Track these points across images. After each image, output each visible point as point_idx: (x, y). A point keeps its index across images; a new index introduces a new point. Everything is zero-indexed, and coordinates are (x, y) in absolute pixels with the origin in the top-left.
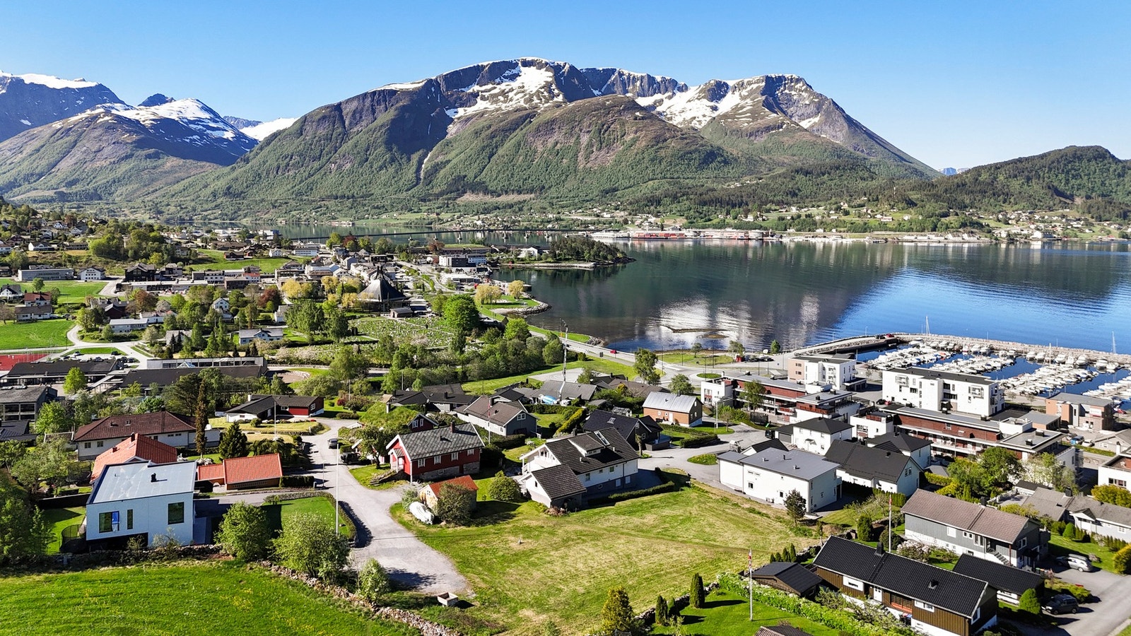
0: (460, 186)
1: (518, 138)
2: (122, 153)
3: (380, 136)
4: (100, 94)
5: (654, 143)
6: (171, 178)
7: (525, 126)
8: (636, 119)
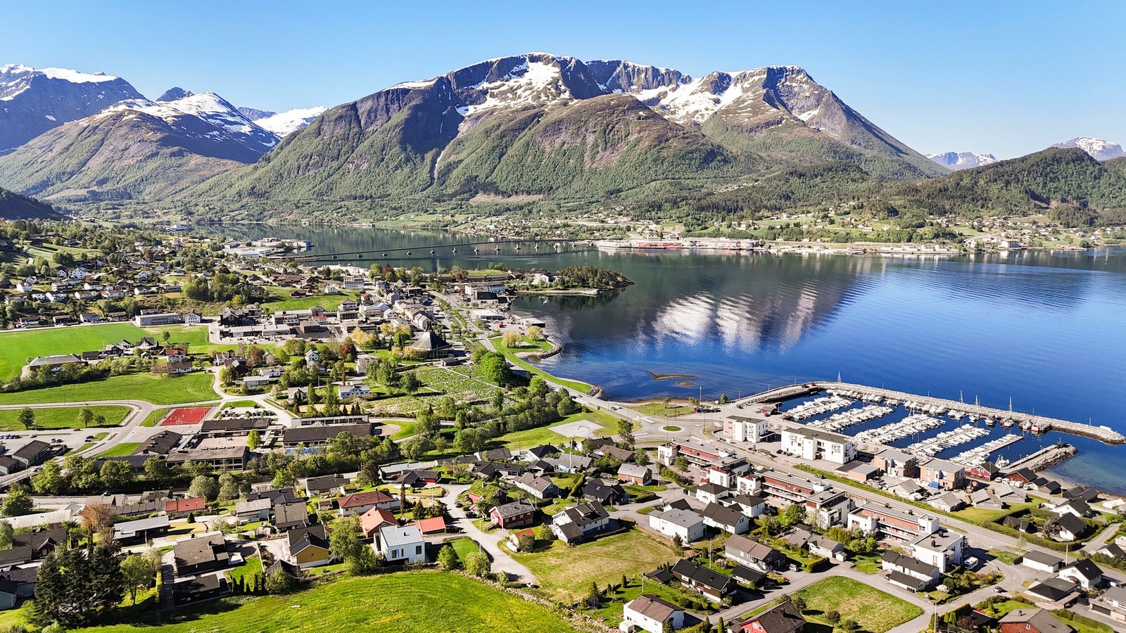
0: (472, 186)
1: (526, 138)
2: (148, 151)
3: (395, 136)
4: (120, 89)
5: (657, 143)
6: (196, 177)
7: (533, 126)
8: (639, 118)
